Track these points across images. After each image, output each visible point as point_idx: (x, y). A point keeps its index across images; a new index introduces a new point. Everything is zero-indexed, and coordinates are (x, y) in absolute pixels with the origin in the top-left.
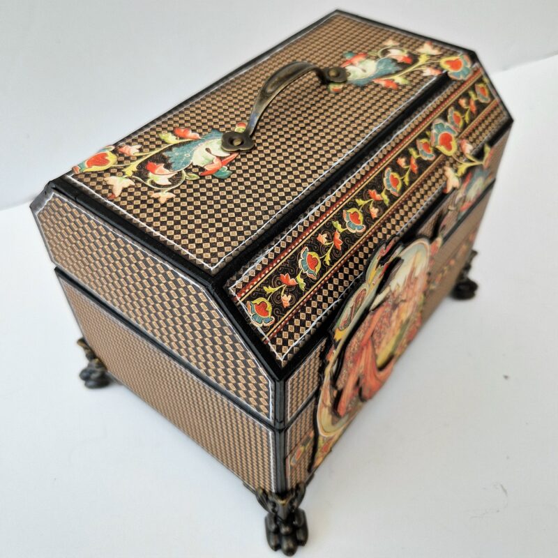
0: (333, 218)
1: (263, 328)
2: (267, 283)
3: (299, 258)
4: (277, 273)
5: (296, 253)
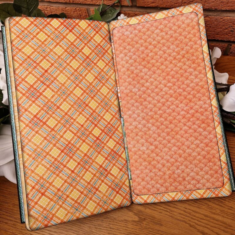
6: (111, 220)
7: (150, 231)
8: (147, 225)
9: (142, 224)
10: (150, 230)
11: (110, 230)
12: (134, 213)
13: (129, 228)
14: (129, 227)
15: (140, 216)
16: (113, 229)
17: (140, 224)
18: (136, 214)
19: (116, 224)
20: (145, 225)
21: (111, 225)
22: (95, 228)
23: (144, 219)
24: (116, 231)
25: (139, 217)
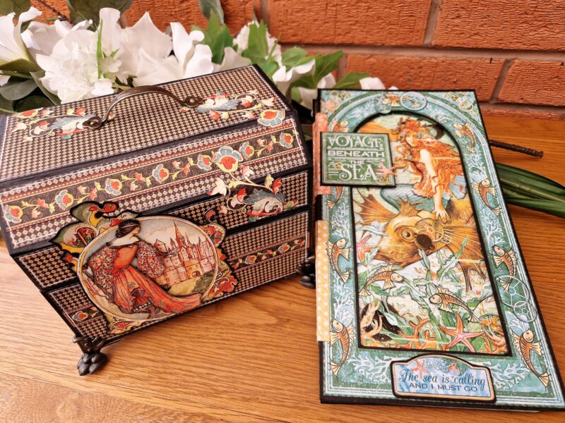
0: (97, 181)
1: (11, 223)
2: (27, 200)
3: (58, 194)
4: (36, 197)
5: (56, 191)
6: (223, 327)
7: (299, 338)
8: (292, 329)
9: (283, 328)
10: (299, 336)
11: (222, 343)
12: (269, 312)
13: (258, 336)
14: (258, 334)
15: (281, 317)
16: (228, 340)
17: (280, 329)
18: (271, 314)
19: (233, 331)
20: (289, 330)
21: (224, 335)
22: (191, 341)
23: (288, 320)
24: (232, 343)
25: (277, 318)
